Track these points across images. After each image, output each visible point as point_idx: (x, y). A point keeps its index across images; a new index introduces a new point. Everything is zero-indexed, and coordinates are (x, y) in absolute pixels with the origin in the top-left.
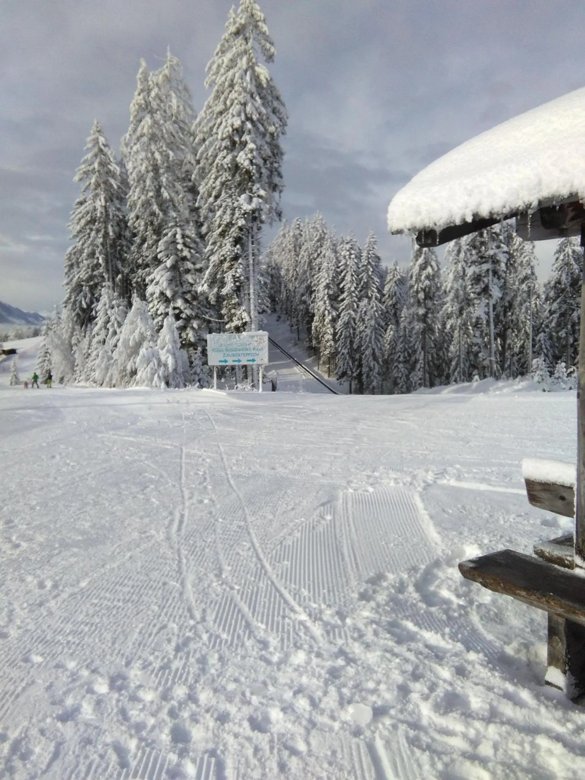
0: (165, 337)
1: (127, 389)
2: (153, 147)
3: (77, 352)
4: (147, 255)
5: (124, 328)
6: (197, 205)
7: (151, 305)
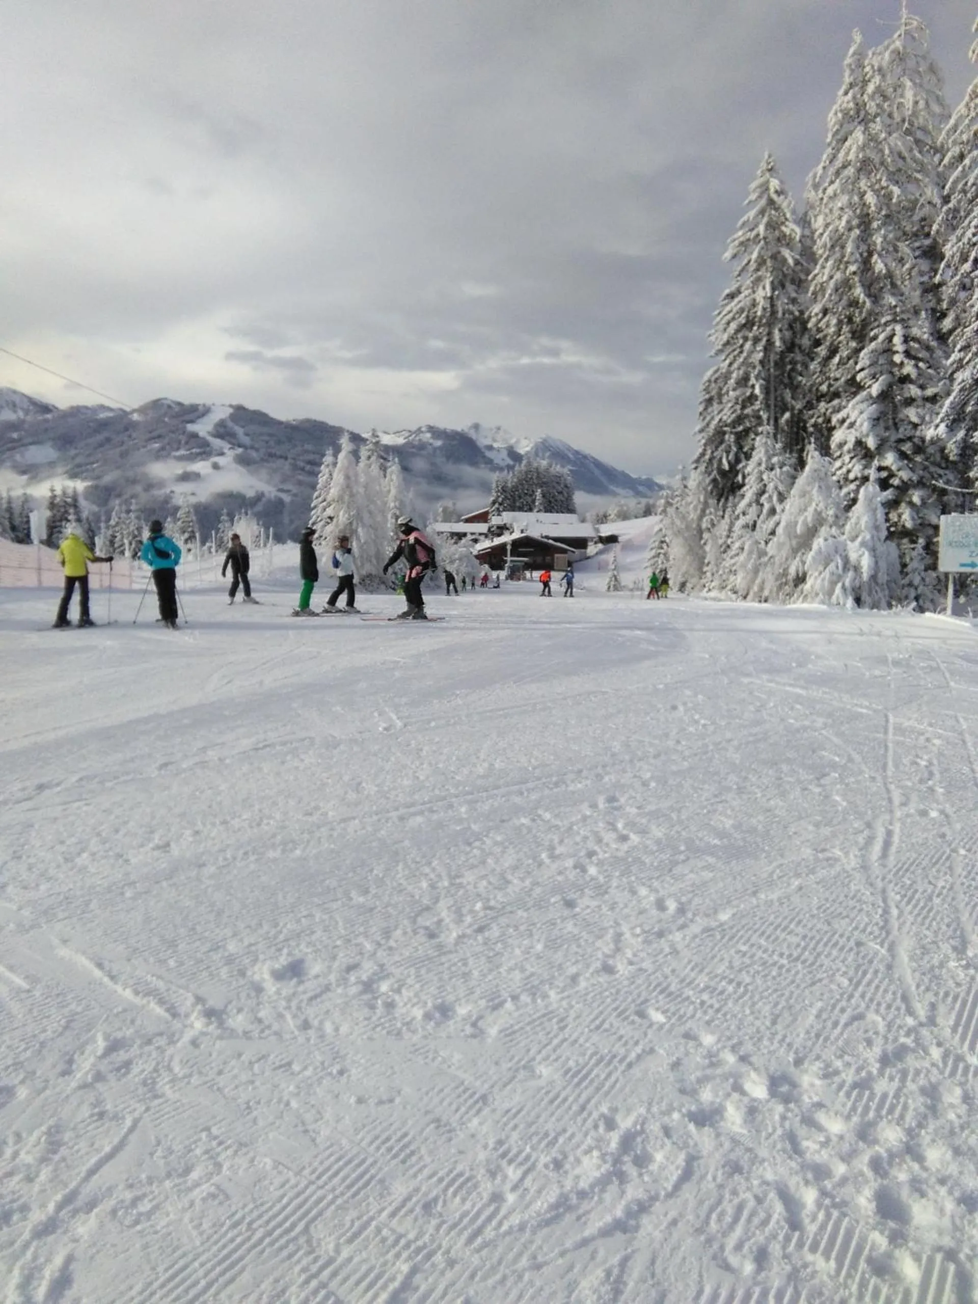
0: (858, 518)
1: (789, 607)
2: (863, 184)
3: (710, 542)
4: (838, 376)
5: (788, 504)
6: (937, 279)
7: (838, 464)
